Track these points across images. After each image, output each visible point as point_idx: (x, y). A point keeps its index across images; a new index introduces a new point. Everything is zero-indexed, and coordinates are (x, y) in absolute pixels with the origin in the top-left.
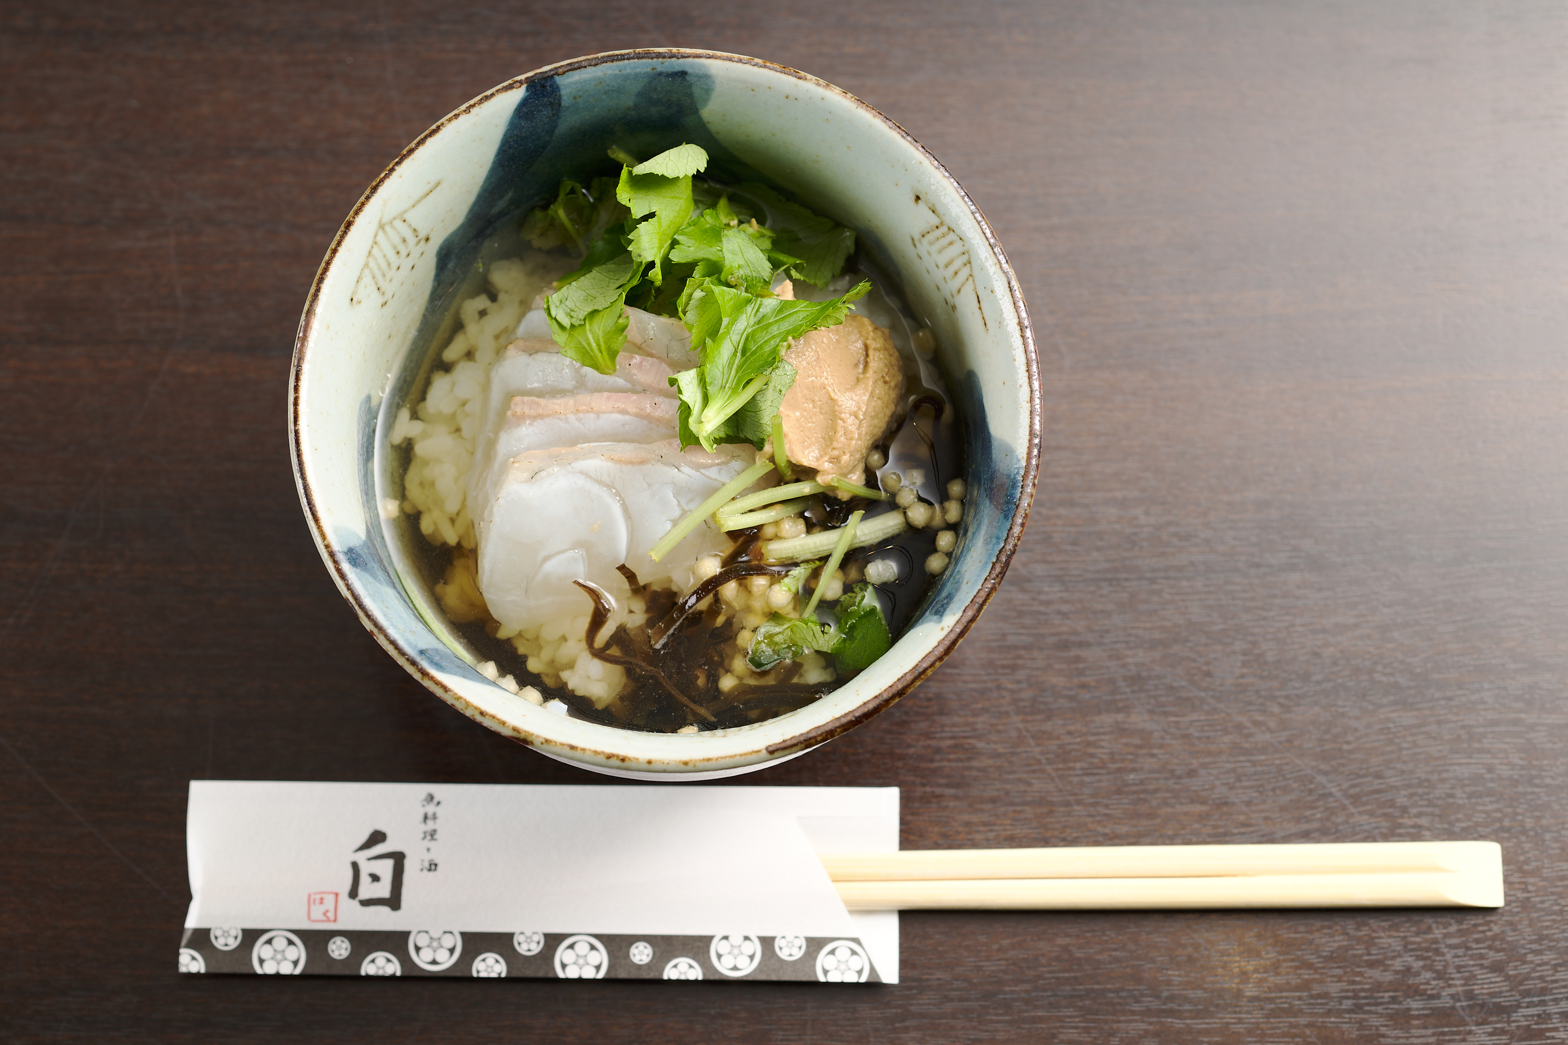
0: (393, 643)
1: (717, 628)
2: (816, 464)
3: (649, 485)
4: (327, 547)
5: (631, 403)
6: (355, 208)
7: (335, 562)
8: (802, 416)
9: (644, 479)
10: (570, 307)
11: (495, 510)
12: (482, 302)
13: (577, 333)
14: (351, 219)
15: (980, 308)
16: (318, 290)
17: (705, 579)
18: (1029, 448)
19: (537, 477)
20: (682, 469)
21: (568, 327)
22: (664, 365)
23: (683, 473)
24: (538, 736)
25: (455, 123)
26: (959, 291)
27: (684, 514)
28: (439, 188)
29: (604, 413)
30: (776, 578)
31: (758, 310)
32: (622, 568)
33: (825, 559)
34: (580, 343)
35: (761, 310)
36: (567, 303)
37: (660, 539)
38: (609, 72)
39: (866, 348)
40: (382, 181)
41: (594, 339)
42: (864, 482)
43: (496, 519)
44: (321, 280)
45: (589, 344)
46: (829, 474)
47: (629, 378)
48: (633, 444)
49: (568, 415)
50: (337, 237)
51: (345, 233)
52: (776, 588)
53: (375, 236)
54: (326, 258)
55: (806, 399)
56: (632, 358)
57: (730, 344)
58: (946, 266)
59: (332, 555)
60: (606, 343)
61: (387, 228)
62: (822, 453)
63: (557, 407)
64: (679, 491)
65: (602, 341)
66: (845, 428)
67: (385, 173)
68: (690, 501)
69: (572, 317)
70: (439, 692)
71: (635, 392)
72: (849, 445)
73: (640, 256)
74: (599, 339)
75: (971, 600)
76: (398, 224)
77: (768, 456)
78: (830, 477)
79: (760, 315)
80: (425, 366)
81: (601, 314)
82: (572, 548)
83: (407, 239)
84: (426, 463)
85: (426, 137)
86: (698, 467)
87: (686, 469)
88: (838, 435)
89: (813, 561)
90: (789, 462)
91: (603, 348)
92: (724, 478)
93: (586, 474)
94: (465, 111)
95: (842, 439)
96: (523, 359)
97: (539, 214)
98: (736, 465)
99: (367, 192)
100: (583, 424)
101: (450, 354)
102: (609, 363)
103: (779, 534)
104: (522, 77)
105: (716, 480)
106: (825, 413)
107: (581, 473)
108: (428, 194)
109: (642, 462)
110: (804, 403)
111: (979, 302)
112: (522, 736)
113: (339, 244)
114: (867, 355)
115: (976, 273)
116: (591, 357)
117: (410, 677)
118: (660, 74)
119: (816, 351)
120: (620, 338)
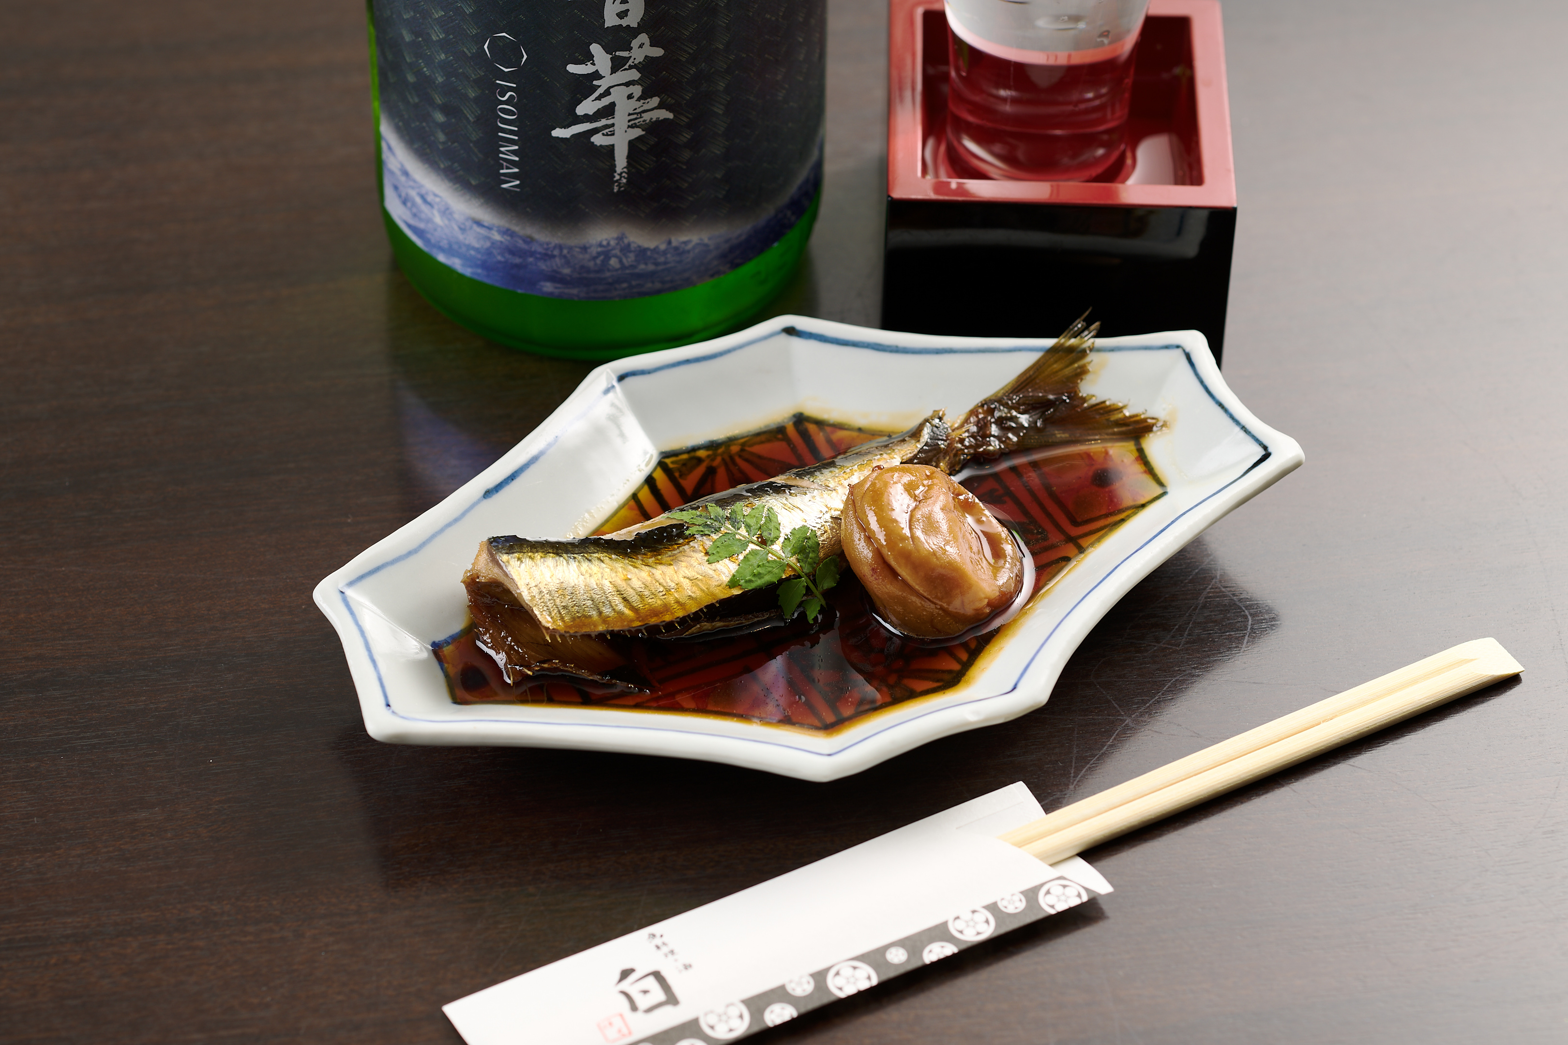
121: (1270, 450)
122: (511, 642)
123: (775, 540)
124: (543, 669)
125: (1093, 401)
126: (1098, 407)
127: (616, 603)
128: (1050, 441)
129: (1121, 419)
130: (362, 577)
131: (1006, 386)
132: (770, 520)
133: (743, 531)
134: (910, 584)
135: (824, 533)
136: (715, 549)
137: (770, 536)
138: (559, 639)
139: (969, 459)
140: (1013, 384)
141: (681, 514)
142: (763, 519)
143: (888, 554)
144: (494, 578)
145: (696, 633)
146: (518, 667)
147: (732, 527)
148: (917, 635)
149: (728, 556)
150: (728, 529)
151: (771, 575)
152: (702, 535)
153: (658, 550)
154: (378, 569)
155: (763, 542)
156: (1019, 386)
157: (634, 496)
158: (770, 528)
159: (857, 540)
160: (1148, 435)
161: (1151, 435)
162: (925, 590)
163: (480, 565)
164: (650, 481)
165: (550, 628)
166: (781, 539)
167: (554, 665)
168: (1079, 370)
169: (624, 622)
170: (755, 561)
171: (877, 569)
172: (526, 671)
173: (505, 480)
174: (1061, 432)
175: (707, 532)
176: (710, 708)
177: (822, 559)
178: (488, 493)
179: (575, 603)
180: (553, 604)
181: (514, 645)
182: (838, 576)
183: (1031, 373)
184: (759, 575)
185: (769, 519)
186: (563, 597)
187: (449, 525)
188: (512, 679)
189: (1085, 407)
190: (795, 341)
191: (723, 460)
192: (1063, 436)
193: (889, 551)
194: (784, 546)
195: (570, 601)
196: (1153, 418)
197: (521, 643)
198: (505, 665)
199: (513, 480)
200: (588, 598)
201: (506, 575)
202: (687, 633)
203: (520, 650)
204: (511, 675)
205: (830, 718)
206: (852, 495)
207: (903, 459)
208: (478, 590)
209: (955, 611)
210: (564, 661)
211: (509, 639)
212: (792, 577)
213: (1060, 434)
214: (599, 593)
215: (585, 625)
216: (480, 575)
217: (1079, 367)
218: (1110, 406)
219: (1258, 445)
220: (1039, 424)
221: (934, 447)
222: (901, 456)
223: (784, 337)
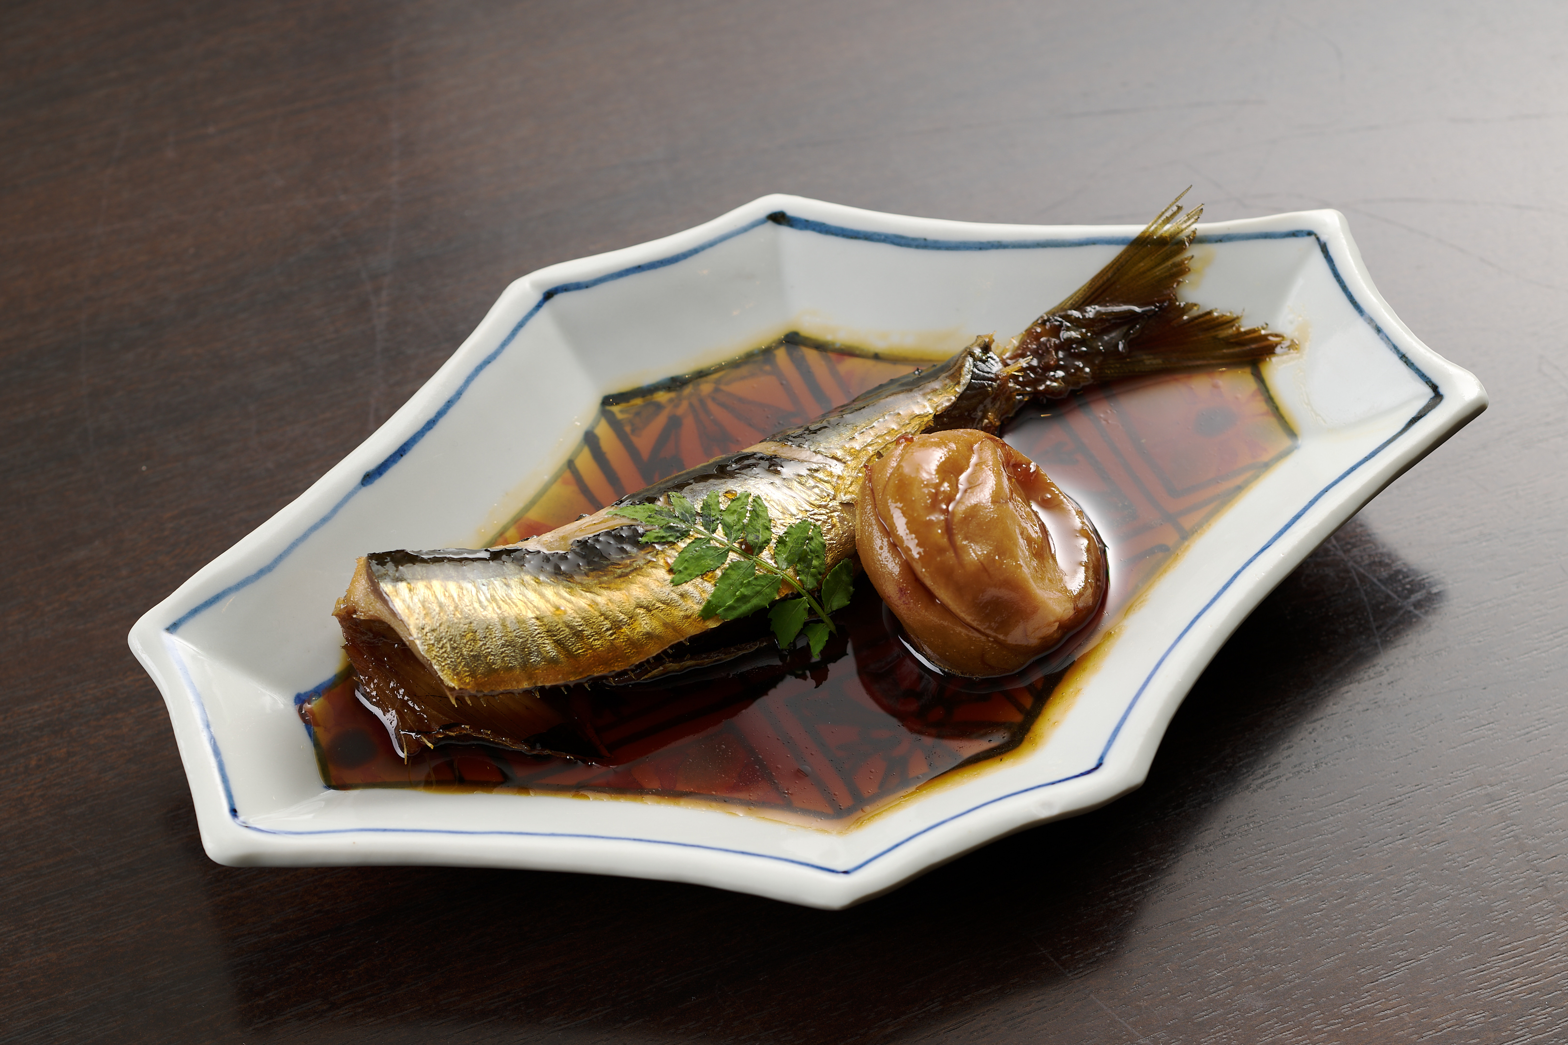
121: (1442, 390)
122: (403, 696)
123: (765, 545)
124: (447, 737)
125: (1195, 312)
126: (1201, 320)
127: (548, 649)
128: (1137, 370)
129: (1232, 336)
130: (195, 612)
131: (1075, 293)
132: (758, 516)
133: (720, 534)
134: (953, 610)
135: (832, 529)
136: (682, 564)
137: (757, 541)
138: (469, 702)
139: (1026, 401)
140: (1084, 291)
141: (634, 509)
142: (748, 515)
143: (922, 571)
144: (376, 616)
145: (658, 677)
146: (414, 734)
147: (705, 529)
148: (962, 673)
149: (700, 573)
150: (699, 532)
151: (761, 597)
152: (664, 543)
153: (604, 568)
154: (218, 598)
155: (750, 550)
156: (1093, 293)
157: (570, 464)
158: (757, 528)
159: (878, 549)
160: (1270, 359)
161: (1274, 359)
162: (973, 618)
163: (357, 595)
164: (590, 439)
165: (457, 688)
166: (773, 544)
167: (465, 732)
168: (1175, 270)
169: (559, 675)
170: (735, 576)
171: (907, 589)
172: (426, 741)
173: (391, 456)
174: (1151, 357)
175: (671, 539)
176: (680, 787)
177: (830, 566)
178: (369, 478)
179: (490, 650)
180: (459, 655)
181: (408, 700)
182: (851, 589)
183: (1109, 274)
184: (743, 599)
185: (755, 514)
186: (473, 644)
187: (314, 528)
188: (405, 752)
189: (1184, 320)
190: (785, 233)
191: (691, 405)
192: (1154, 362)
193: (923, 567)
194: (777, 554)
195: (483, 649)
196: (1277, 335)
197: (419, 697)
198: (397, 729)
199: (402, 456)
200: (508, 644)
201: (394, 614)
202: (646, 677)
203: (416, 707)
204: (405, 746)
205: (845, 802)
206: (870, 481)
207: (937, 411)
208: (356, 626)
209: (1014, 643)
210: (476, 727)
211: (402, 691)
212: (790, 596)
213: (1149, 359)
214: (523, 635)
215: (504, 681)
216: (358, 610)
217: (1175, 265)
218: (1217, 318)
219: (1424, 383)
220: (1121, 347)
221: (979, 391)
222: (935, 405)
223: (770, 226)
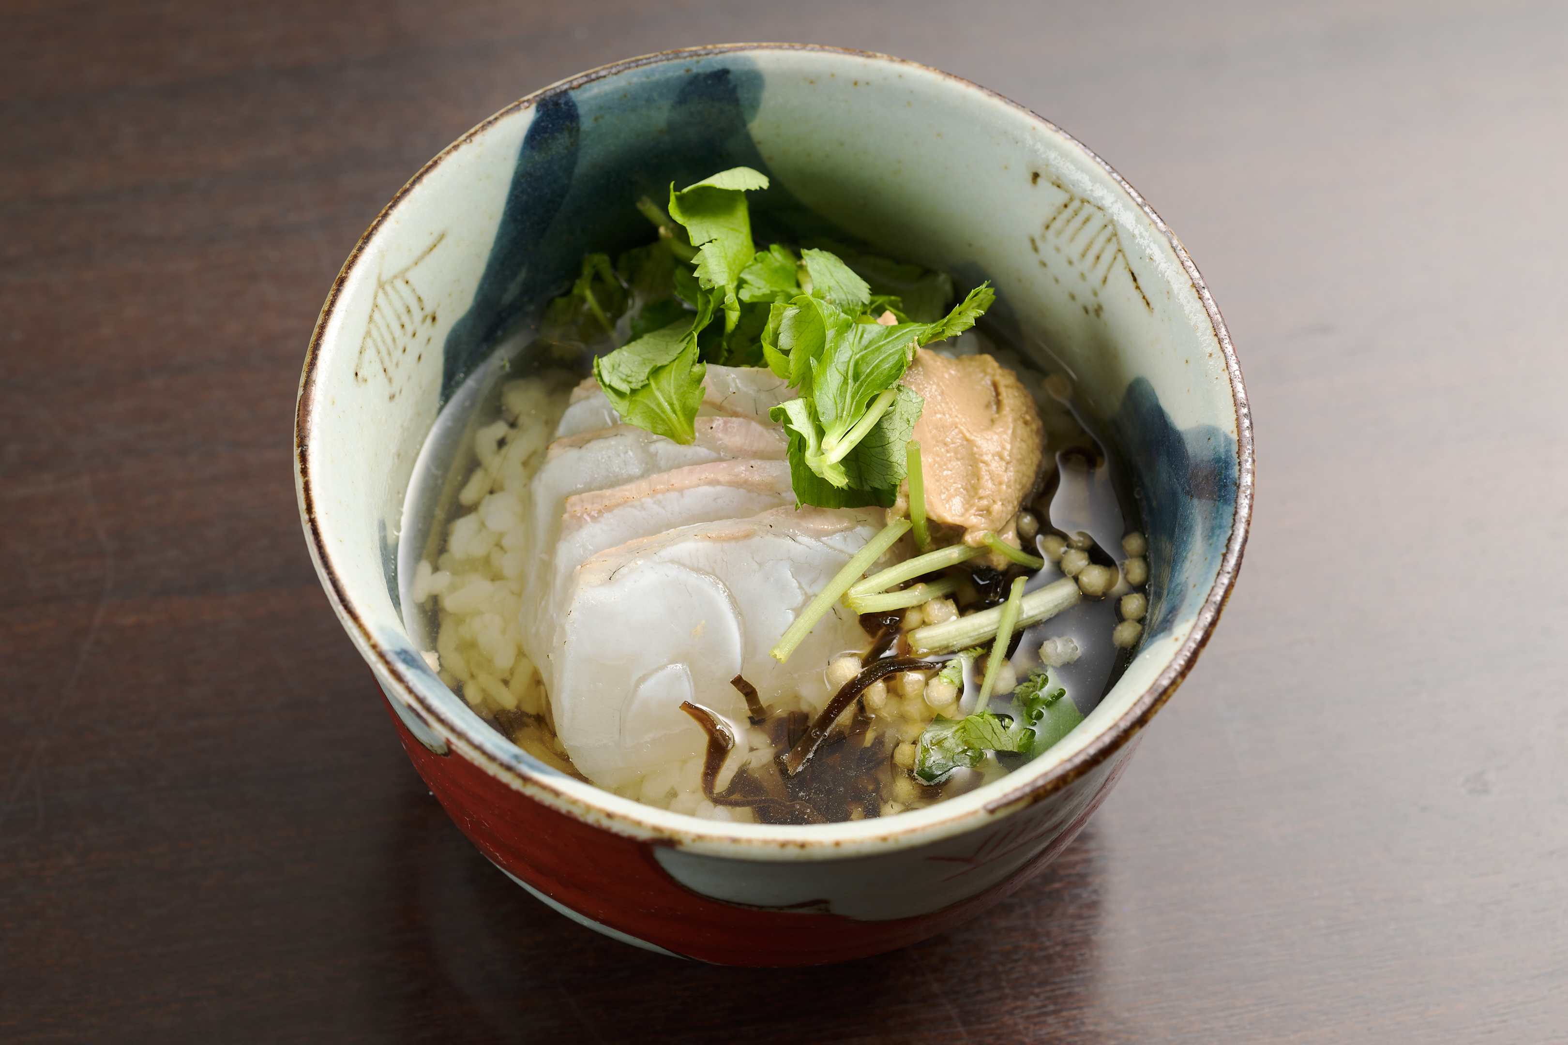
0: (478, 748)
1: (866, 749)
2: (962, 519)
3: (760, 564)
4: (374, 647)
5: (722, 471)
6: (346, 263)
7: (387, 663)
8: (935, 462)
9: (753, 558)
10: (625, 373)
11: (568, 627)
12: (500, 429)
13: (639, 397)
14: (344, 275)
15: (1138, 287)
16: (315, 357)
17: (844, 683)
18: (1237, 419)
19: (617, 576)
20: (800, 538)
21: (628, 392)
22: (754, 425)
23: (800, 544)
24: (687, 833)
25: (454, 154)
26: (1105, 280)
27: (808, 599)
28: (443, 242)
29: (688, 488)
30: (932, 671)
31: (861, 337)
32: (739, 682)
33: (988, 645)
34: (648, 406)
35: (865, 336)
36: (621, 369)
37: (782, 635)
38: (635, 80)
39: (995, 385)
40: (375, 228)
41: (664, 398)
42: (1019, 547)
43: (571, 638)
44: (317, 346)
45: (659, 405)
46: (979, 530)
47: (711, 444)
48: (732, 520)
49: (643, 500)
50: (330, 297)
51: (338, 291)
52: (934, 681)
53: (375, 298)
54: (319, 321)
55: (937, 441)
56: (712, 421)
57: (836, 372)
58: (1083, 255)
59: (381, 655)
60: (679, 400)
61: (388, 288)
62: (967, 506)
63: (627, 493)
64: (798, 569)
65: (674, 397)
66: (990, 473)
67: (377, 220)
68: (814, 581)
69: (630, 382)
70: (548, 799)
71: (720, 460)
72: (999, 491)
73: (710, 281)
74: (671, 397)
75: (1205, 600)
76: (400, 284)
77: (902, 513)
78: (982, 533)
79: (865, 342)
80: (440, 514)
81: (668, 369)
82: (674, 661)
83: (412, 309)
84: (460, 620)
85: (422, 175)
86: (818, 535)
87: (805, 539)
88: (983, 481)
89: (974, 647)
90: (929, 520)
91: (677, 406)
92: (850, 549)
93: (678, 562)
94: (465, 140)
95: (990, 485)
96: (574, 453)
97: (561, 302)
98: (862, 531)
99: (359, 243)
100: (663, 508)
101: (468, 496)
102: (686, 426)
103: (926, 620)
104: (530, 96)
105: (841, 551)
106: (963, 458)
107: (672, 561)
108: (431, 250)
109: (748, 536)
110: (935, 446)
111: (1135, 280)
112: (666, 835)
113: (333, 303)
114: (998, 394)
115: (1126, 245)
116: (663, 420)
117: (506, 787)
118: (697, 76)
119: (938, 385)
120: (697, 392)
